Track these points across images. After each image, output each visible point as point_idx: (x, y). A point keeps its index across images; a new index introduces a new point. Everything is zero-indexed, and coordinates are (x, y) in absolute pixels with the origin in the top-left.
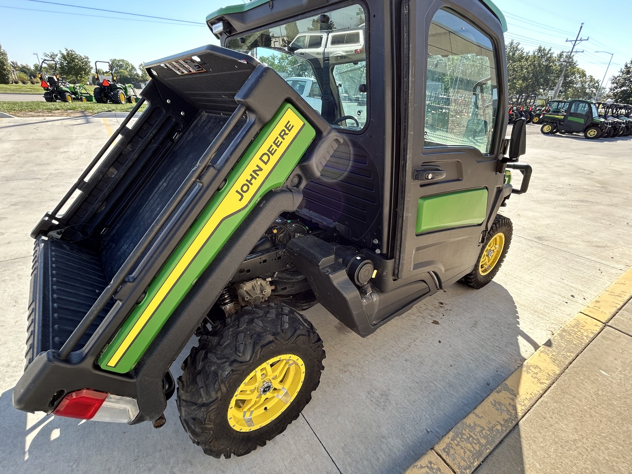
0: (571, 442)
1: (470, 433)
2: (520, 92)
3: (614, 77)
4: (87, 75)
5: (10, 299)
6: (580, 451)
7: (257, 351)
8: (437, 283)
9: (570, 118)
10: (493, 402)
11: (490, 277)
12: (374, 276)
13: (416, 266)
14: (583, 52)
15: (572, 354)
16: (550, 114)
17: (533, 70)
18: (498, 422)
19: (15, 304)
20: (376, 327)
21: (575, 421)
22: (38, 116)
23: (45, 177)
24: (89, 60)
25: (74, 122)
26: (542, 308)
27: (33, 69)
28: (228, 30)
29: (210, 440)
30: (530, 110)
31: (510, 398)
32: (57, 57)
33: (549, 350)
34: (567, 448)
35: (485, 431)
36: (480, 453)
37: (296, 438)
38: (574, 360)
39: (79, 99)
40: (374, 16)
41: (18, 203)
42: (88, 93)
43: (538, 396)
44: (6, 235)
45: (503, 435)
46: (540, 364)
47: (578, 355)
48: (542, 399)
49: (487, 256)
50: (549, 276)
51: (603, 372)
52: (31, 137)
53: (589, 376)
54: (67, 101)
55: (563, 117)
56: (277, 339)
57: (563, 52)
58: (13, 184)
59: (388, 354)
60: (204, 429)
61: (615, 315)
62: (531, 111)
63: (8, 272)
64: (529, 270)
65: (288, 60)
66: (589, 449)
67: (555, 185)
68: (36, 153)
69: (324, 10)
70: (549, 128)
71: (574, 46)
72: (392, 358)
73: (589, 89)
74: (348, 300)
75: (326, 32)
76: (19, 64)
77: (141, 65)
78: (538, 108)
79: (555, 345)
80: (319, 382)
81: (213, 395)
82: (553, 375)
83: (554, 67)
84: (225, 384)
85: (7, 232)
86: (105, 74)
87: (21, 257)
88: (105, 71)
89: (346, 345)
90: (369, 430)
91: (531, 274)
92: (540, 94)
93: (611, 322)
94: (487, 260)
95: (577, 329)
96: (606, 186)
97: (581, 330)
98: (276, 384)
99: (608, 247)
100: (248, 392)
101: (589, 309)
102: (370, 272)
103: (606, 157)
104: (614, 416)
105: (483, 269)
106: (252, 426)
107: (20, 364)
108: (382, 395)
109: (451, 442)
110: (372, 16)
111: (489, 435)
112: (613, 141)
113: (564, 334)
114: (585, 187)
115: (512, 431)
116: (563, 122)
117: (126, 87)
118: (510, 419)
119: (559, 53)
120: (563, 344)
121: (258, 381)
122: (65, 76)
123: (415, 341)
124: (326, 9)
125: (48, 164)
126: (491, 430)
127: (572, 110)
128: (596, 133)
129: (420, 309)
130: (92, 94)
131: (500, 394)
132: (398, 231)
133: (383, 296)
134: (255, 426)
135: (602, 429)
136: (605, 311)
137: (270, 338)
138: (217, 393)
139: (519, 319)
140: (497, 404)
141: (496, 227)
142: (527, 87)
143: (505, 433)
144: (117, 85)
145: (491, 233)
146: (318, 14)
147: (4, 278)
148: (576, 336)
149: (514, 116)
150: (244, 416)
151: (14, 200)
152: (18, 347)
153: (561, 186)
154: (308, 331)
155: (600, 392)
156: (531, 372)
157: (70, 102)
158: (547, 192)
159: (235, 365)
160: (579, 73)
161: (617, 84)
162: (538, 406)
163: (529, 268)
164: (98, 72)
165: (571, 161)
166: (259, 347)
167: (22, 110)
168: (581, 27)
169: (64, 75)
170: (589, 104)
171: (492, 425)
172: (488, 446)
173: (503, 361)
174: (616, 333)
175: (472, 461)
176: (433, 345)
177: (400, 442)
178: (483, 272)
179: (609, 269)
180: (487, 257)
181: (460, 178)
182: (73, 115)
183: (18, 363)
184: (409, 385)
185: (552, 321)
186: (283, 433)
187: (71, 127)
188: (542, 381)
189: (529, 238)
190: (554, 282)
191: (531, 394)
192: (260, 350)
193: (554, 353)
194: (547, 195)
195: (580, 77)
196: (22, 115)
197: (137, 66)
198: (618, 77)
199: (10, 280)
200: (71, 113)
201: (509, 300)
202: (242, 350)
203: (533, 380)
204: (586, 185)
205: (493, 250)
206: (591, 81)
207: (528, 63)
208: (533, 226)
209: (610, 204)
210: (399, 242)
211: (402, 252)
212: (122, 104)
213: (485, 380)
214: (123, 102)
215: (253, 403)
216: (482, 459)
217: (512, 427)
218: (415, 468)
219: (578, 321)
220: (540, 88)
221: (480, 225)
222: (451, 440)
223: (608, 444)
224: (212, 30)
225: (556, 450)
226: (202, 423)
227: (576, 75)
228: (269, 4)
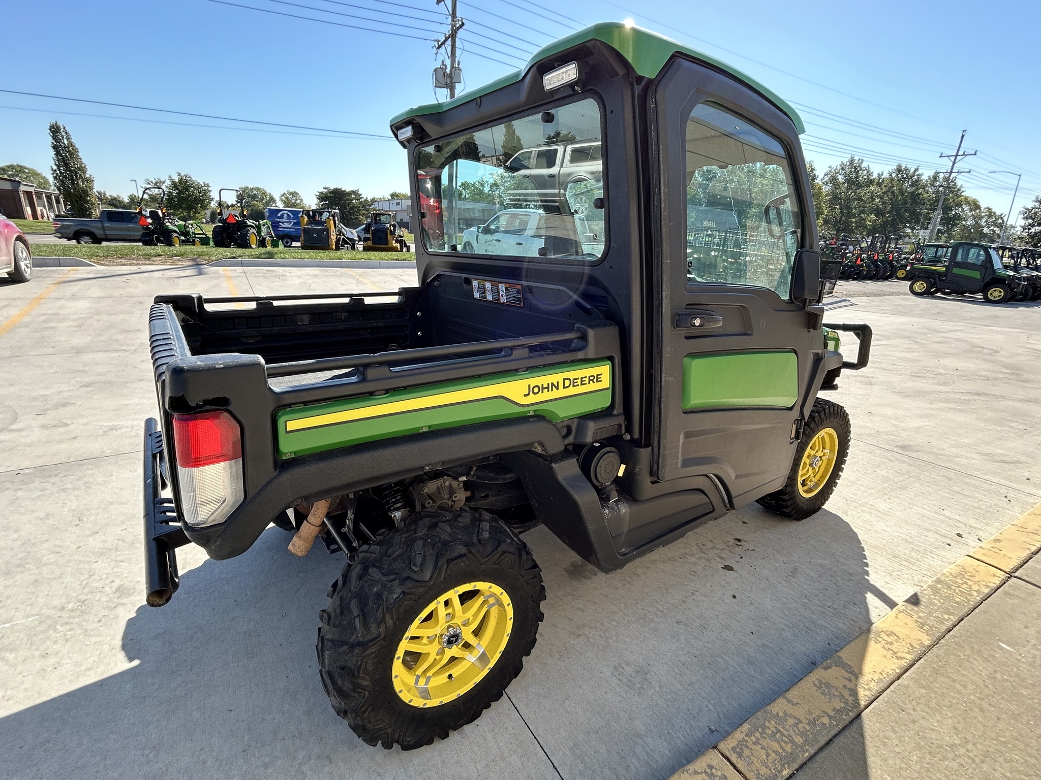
0: (947, 747)
1: (777, 726)
2: (872, 232)
3: (1026, 209)
4: (204, 210)
5: (71, 515)
6: (962, 762)
7: (442, 567)
8: (725, 497)
9: (956, 271)
10: (817, 683)
11: (819, 502)
12: (620, 474)
13: (687, 463)
14: (970, 172)
15: (952, 617)
16: (922, 265)
17: (891, 200)
18: (825, 712)
19: (78, 523)
20: (626, 559)
21: (955, 717)
22: (131, 265)
23: (132, 348)
24: (210, 189)
25: (182, 274)
26: (907, 551)
27: (128, 201)
28: (419, 136)
29: (364, 709)
30: (891, 258)
31: (845, 678)
32: (164, 185)
33: (913, 610)
34: (939, 756)
35: (803, 725)
36: (792, 757)
37: (497, 730)
38: (955, 626)
39: (190, 242)
40: (612, 112)
41: (91, 384)
42: (204, 234)
43: (892, 677)
44: (72, 427)
45: (833, 733)
46: (897, 630)
47: (962, 619)
48: (899, 681)
49: (810, 465)
50: (919, 504)
51: (1004, 646)
52: (116, 293)
53: (980, 651)
54: (174, 245)
55: (944, 269)
56: (471, 552)
57: (938, 173)
58: (87, 357)
59: (649, 612)
60: (356, 687)
61: (1028, 561)
62: (892, 261)
63: (72, 477)
64: (885, 494)
65: (505, 187)
66: (977, 760)
67: (933, 369)
68: (122, 315)
69: (547, 107)
70: (922, 286)
71: (954, 163)
72: (656, 619)
73: (988, 227)
74: (581, 504)
75: (563, 145)
76: (108, 195)
77: (283, 195)
78: (903, 256)
79: (924, 602)
80: (535, 640)
81: (373, 628)
82: (918, 647)
83: (926, 195)
84: (392, 613)
85: (73, 423)
86: (231, 209)
87: (92, 457)
88: (230, 204)
89: (581, 597)
90: (614, 724)
91: (889, 501)
92: (907, 236)
93: (1019, 572)
94: (810, 473)
95: (961, 579)
96: (1019, 372)
97: (967, 581)
98: (467, 635)
99: (1021, 463)
100: (425, 641)
101: (982, 551)
102: (615, 467)
103: (1019, 330)
104: (1023, 713)
105: (806, 488)
106: (427, 699)
107: (80, 607)
108: (637, 672)
109: (745, 738)
110: (608, 112)
111: (809, 731)
112: (1033, 306)
113: (939, 586)
114: (984, 373)
115: (848, 728)
116: (945, 276)
117: (260, 224)
118: (845, 708)
119: (931, 173)
120: (936, 602)
121: (440, 623)
122: (172, 211)
123: (693, 594)
124: (550, 106)
125: (138, 330)
126: (813, 723)
127: (959, 258)
128: (1003, 293)
129: (703, 547)
130: (210, 235)
131: (830, 670)
132: (655, 403)
133: (636, 508)
134: (432, 701)
135: (1000, 730)
136: (1009, 555)
137: (462, 550)
138: (379, 625)
139: (868, 567)
140: (824, 687)
141: (820, 417)
142: (884, 226)
143: (836, 730)
144: (247, 222)
145: (812, 425)
146: (539, 112)
147: (65, 487)
148: (959, 591)
149: (865, 268)
150: (416, 683)
151: (87, 379)
152: (79, 583)
153: (942, 371)
154: (518, 549)
155: (998, 676)
156: (882, 641)
157: (177, 245)
158: (919, 379)
159: (409, 584)
160: (968, 203)
161: (1033, 219)
162: (892, 691)
163: (886, 492)
164: (220, 204)
165: (959, 335)
166: (444, 560)
167: (107, 256)
168: (963, 136)
169: (170, 209)
170: (986, 249)
171: (814, 716)
172: (807, 747)
173: (840, 629)
174: (1028, 589)
175: (779, 769)
176: (723, 602)
177: (665, 744)
178: (806, 492)
179: (1023, 496)
180: (810, 468)
181: (749, 332)
182: (180, 263)
183: (77, 604)
184: (682, 659)
185: (925, 572)
186: (476, 722)
187: (176, 281)
188: (900, 654)
189: (887, 447)
190: (928, 513)
191: (881, 674)
192: (445, 566)
193: (921, 615)
194: (920, 385)
195: (971, 210)
196: (108, 264)
197: (277, 197)
198: (1033, 209)
199: (74, 489)
200: (179, 260)
201: (851, 538)
202: (419, 563)
203: (885, 652)
204: (986, 371)
205: (821, 457)
206: (990, 216)
207: (881, 189)
208: (894, 429)
209: (1025, 398)
210: (657, 421)
211: (662, 436)
212: (251, 248)
213: (809, 656)
214: (254, 246)
215: (430, 660)
216: (796, 766)
217: (847, 722)
218: (685, 773)
219: (964, 569)
220: (906, 227)
221: (791, 409)
222: (746, 735)
223: (1010, 754)
224: (396, 136)
225: (921, 758)
226: (354, 675)
227: (964, 206)
228: (475, 102)
